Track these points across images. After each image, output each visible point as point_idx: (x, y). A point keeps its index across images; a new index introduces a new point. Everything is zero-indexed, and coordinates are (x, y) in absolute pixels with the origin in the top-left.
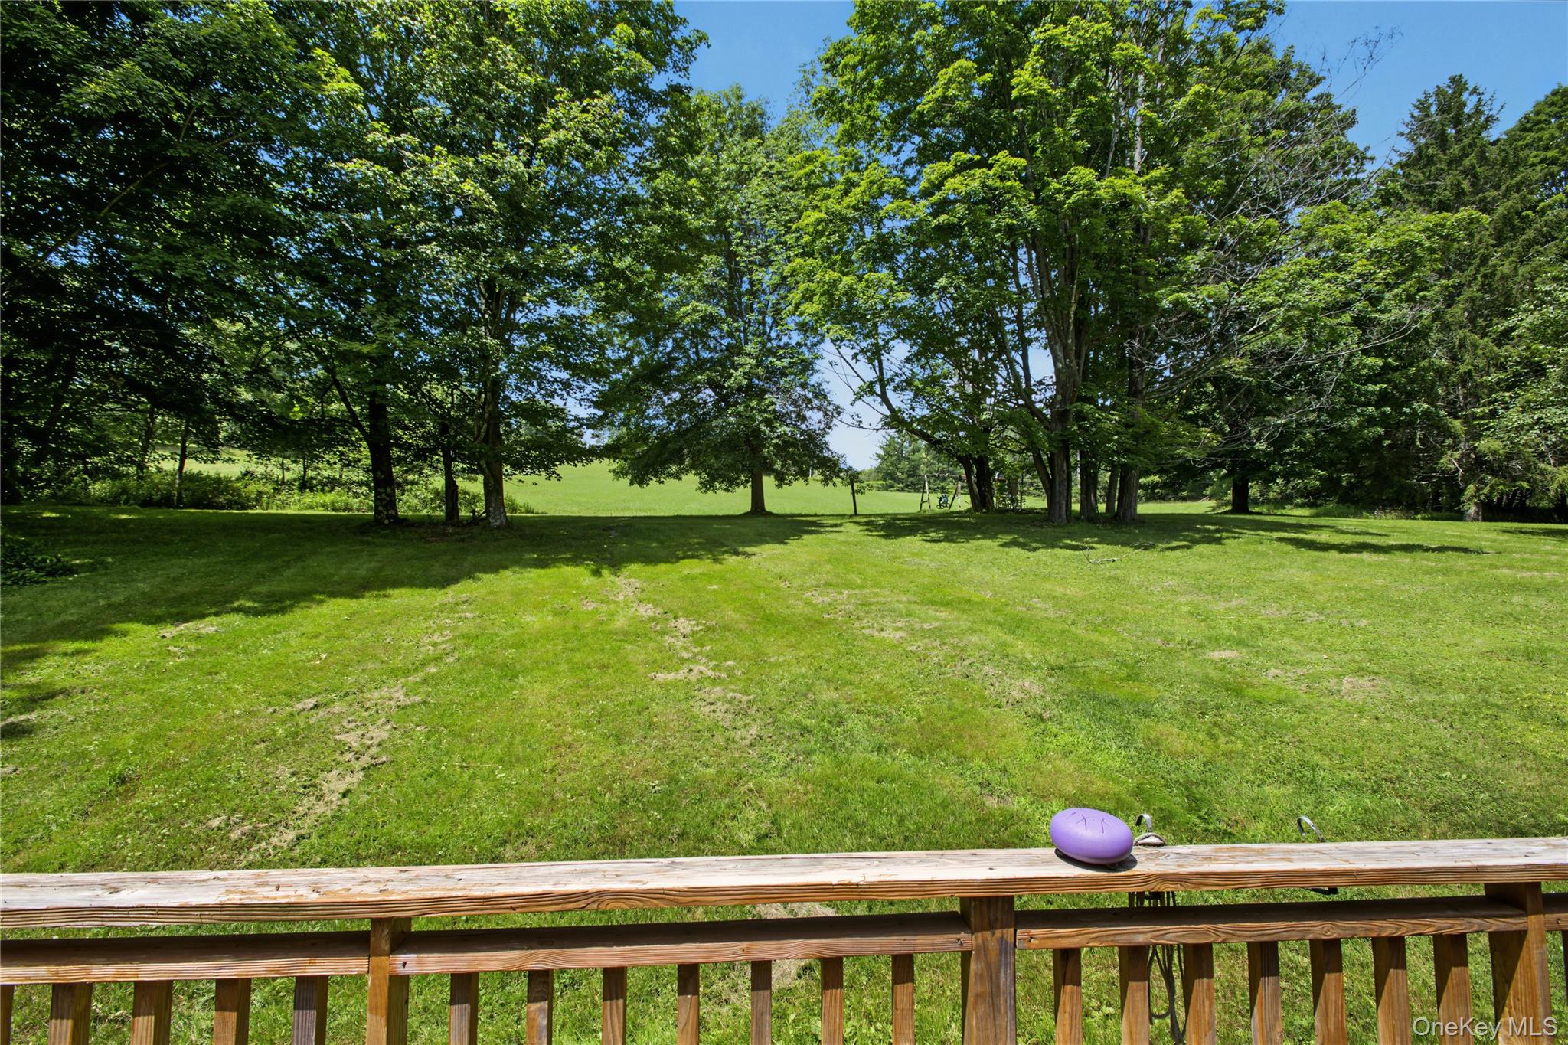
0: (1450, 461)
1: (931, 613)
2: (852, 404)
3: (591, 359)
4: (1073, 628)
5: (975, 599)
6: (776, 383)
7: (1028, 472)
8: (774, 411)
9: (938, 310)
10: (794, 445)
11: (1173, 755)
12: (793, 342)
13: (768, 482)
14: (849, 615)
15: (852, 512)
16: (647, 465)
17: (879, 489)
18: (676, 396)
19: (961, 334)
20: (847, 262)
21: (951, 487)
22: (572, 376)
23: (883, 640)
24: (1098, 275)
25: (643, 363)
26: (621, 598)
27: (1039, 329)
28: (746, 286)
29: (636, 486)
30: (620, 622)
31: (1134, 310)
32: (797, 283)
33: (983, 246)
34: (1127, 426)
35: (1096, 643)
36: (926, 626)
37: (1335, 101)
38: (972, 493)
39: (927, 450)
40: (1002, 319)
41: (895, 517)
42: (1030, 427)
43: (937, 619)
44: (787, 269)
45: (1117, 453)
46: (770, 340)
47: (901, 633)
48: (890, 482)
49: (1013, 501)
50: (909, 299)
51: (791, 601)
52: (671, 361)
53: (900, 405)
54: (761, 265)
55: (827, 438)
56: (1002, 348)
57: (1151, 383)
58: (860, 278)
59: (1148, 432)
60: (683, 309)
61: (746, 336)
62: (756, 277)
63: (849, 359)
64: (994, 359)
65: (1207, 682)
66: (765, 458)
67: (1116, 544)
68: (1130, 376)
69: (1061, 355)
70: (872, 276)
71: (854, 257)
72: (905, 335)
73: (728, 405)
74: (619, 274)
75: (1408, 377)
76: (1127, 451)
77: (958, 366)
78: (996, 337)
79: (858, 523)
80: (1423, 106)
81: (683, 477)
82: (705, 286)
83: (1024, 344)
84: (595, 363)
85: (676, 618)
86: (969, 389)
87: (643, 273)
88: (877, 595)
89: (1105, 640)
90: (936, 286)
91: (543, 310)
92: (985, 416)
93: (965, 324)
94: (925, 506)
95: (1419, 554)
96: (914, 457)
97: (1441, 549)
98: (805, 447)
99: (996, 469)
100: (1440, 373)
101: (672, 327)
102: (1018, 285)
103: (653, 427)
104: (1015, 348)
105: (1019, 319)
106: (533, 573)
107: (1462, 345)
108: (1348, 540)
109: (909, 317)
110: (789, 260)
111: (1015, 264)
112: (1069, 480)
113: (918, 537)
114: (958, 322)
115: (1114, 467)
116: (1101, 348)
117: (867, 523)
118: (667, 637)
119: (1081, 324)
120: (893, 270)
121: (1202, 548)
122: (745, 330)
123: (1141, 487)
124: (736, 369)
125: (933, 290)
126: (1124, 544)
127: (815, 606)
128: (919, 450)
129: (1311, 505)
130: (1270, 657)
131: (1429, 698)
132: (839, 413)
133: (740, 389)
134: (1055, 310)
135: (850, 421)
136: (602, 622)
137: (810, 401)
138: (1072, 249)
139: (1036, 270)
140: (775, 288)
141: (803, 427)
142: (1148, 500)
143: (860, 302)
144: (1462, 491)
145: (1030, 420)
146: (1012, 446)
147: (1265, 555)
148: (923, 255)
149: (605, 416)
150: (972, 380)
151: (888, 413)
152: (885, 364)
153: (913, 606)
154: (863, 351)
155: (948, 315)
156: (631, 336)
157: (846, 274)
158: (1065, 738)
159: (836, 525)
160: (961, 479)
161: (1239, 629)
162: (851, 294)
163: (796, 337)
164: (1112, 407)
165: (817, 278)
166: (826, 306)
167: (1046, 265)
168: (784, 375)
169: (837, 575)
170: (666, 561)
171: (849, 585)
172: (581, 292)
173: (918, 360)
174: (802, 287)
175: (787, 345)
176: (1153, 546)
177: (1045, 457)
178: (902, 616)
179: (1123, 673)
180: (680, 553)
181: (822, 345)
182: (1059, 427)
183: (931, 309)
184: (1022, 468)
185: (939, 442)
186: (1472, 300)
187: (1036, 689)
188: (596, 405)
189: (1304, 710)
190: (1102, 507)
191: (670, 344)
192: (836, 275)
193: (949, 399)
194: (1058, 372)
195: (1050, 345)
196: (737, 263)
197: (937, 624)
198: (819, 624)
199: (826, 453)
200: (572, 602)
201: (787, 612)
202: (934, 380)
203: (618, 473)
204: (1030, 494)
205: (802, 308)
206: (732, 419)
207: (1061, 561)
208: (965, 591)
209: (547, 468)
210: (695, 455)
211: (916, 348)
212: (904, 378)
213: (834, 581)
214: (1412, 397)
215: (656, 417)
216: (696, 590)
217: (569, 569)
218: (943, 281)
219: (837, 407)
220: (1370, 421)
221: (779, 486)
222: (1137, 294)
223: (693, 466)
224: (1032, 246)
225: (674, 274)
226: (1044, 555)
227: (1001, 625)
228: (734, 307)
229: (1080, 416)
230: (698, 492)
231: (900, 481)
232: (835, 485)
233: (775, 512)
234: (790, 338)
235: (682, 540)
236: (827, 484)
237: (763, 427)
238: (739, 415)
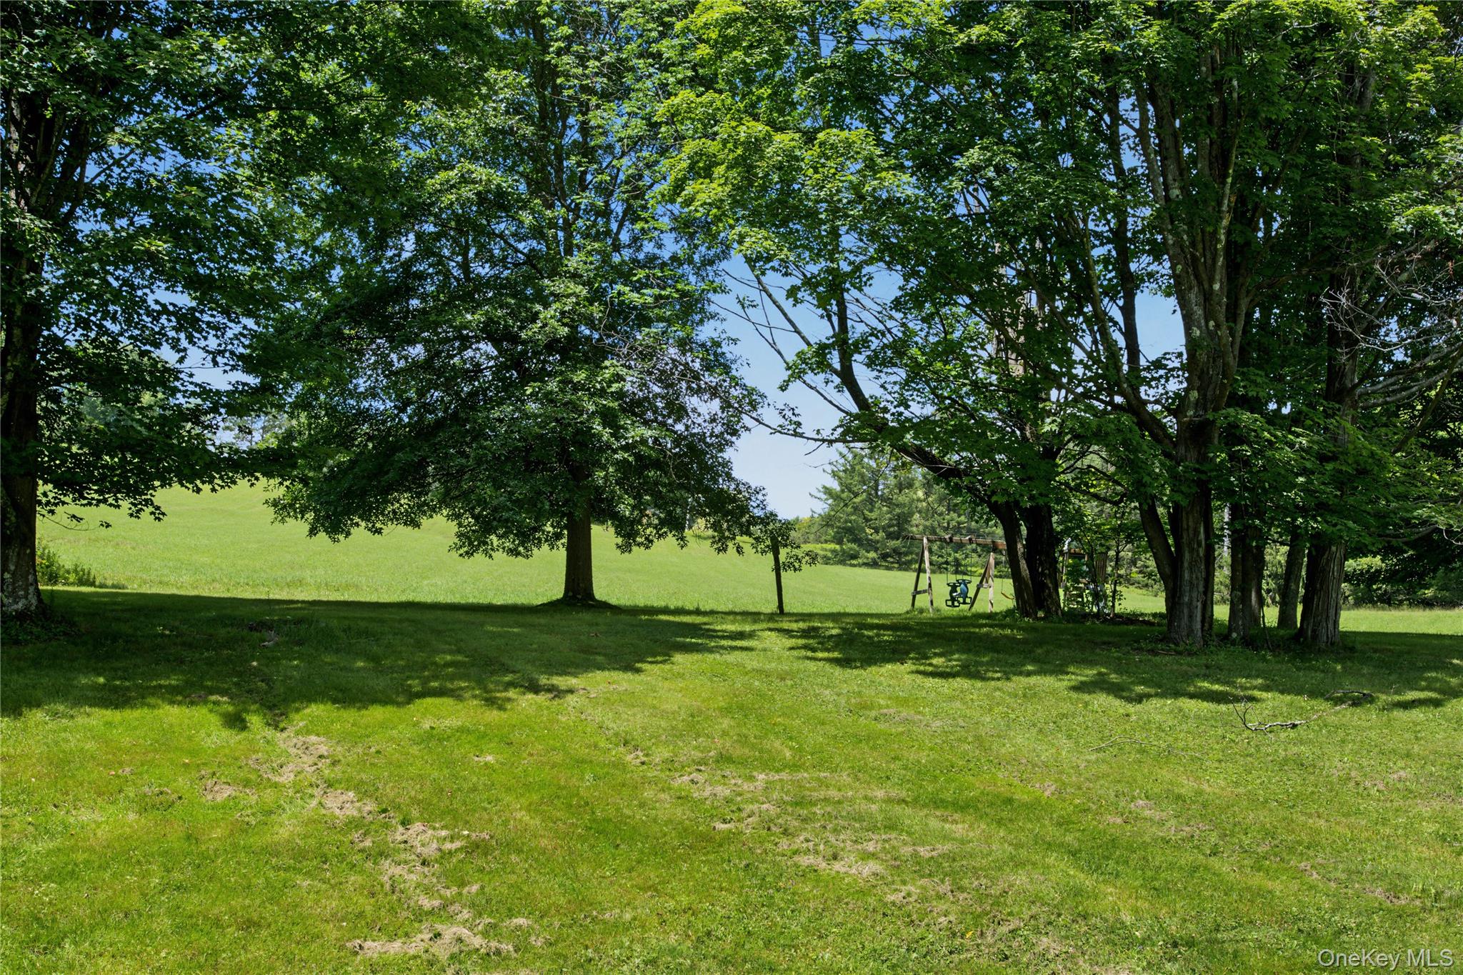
1: (934, 823)
2: (783, 388)
3: (247, 271)
4: (1214, 862)
5: (1021, 796)
6: (628, 336)
7: (1129, 539)
8: (620, 395)
9: (961, 210)
10: (657, 465)
12: (666, 255)
13: (603, 537)
14: (767, 824)
15: (772, 607)
16: (349, 494)
17: (827, 561)
18: (417, 351)
19: (1002, 260)
20: (782, 102)
21: (974, 562)
22: (200, 301)
23: (838, 877)
24: (1273, 161)
25: (346, 281)
26: (287, 777)
27: (1158, 259)
28: (573, 135)
29: (322, 536)
30: (285, 829)
31: (1342, 233)
32: (680, 138)
33: (1054, 91)
34: (1323, 458)
35: (1259, 893)
36: (924, 852)
38: (1016, 576)
39: (928, 486)
40: (1085, 234)
41: (861, 621)
42: (1135, 451)
43: (946, 837)
44: (661, 110)
45: (1303, 511)
46: (617, 247)
47: (873, 866)
48: (848, 546)
49: (1098, 596)
50: (905, 185)
51: (648, 794)
52: (408, 280)
53: (879, 392)
54: (606, 96)
55: (728, 454)
56: (1084, 291)
57: (1370, 374)
58: (809, 137)
59: (1362, 472)
60: (442, 176)
61: (569, 237)
62: (595, 118)
63: (780, 296)
64: (1067, 311)
66: (599, 490)
67: (1298, 692)
68: (1331, 359)
69: (1199, 312)
70: (833, 135)
71: (799, 92)
72: (892, 254)
73: (526, 377)
74: (309, 98)
76: (1322, 508)
77: (996, 323)
78: (1073, 270)
79: (788, 632)
81: (425, 521)
82: (488, 130)
83: (1128, 285)
84: (254, 277)
85: (405, 823)
86: (1017, 369)
87: (360, 97)
88: (822, 783)
89: (1276, 886)
90: (961, 162)
91: (149, 164)
92: (1049, 426)
93: (1014, 241)
94: (922, 601)
96: (902, 499)
98: (683, 470)
99: (1067, 531)
101: (417, 211)
102: (1119, 171)
103: (364, 415)
104: (1111, 292)
105: (1118, 237)
106: (97, 718)
109: (904, 220)
110: (665, 91)
111: (1114, 126)
112: (1210, 560)
113: (909, 666)
114: (1001, 235)
115: (1295, 538)
116: (1276, 299)
117: (806, 634)
118: (386, 864)
119: (1239, 253)
120: (875, 126)
122: (567, 226)
123: (1348, 578)
124: (546, 306)
125: (953, 171)
127: (697, 804)
128: (910, 485)
132: (753, 405)
133: (553, 345)
134: (1191, 224)
135: (775, 420)
136: (245, 828)
137: (697, 377)
138: (1223, 103)
139: (1154, 140)
140: (635, 143)
141: (680, 427)
142: (1359, 603)
143: (807, 185)
145: (1136, 438)
146: (1101, 488)
148: (934, 98)
149: (265, 389)
150: (1023, 354)
151: (854, 409)
152: (852, 309)
153: (898, 810)
154: (810, 283)
155: (979, 219)
156: (328, 225)
157: (781, 129)
159: (741, 635)
160: (995, 549)
162: (789, 166)
163: (671, 246)
164: (1296, 419)
165: (723, 130)
166: (737, 188)
167: (1175, 135)
168: (644, 321)
169: (743, 740)
170: (385, 701)
171: (768, 762)
172: (231, 132)
173: (920, 306)
174: (690, 147)
175: (652, 259)
176: (1369, 699)
177: (1161, 510)
178: (874, 829)
180: (415, 684)
181: (724, 265)
182: (1193, 454)
183: (948, 207)
184: (1116, 531)
185: (954, 472)
188: (248, 364)
190: (1271, 615)
191: (409, 245)
192: (760, 128)
193: (977, 387)
194: (1192, 344)
195: (1178, 289)
196: (558, 90)
197: (947, 847)
198: (709, 841)
199: (722, 484)
200: (182, 782)
201: (640, 815)
202: (949, 349)
203: (283, 509)
204: (1129, 582)
205: (688, 190)
206: (532, 407)
207: (1191, 724)
208: (1003, 779)
209: (133, 491)
210: (451, 478)
211: (914, 283)
212: (888, 339)
213: (738, 752)
215: (372, 393)
216: (451, 764)
217: (174, 711)
218: (974, 155)
219: (751, 391)
221: (625, 548)
222: (1347, 202)
223: (446, 500)
224: (1145, 97)
225: (429, 102)
226: (1158, 709)
227: (1074, 854)
228: (546, 178)
229: (1234, 435)
230: (455, 554)
231: (871, 545)
232: (739, 550)
233: (613, 601)
234: (660, 246)
235: (420, 656)
236: (723, 549)
237: (597, 427)
238: (549, 398)
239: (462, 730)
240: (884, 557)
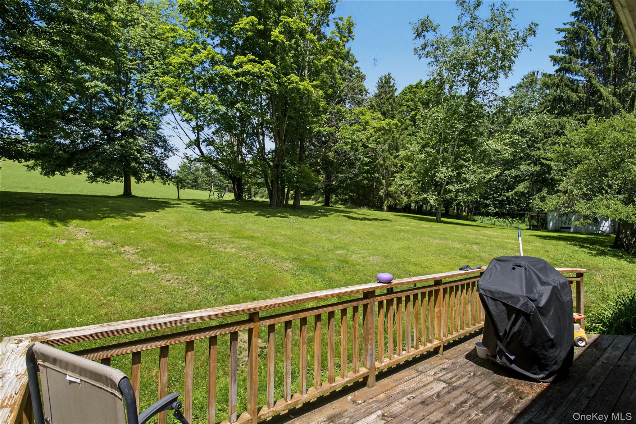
0: (381, 193)
1: (241, 242)
4: (294, 245)
5: (255, 236)
11: (337, 281)
13: (133, 180)
14: (208, 243)
23: (228, 252)
26: (79, 238)
30: (88, 249)
35: (303, 250)
36: (242, 246)
37: (361, 70)
38: (235, 192)
43: (245, 244)
47: (234, 249)
49: (251, 197)
51: (178, 238)
65: (338, 260)
67: (296, 216)
69: (278, 142)
75: (374, 165)
79: (189, 203)
80: (381, 79)
85: (122, 246)
88: (215, 235)
89: (305, 249)
94: (211, 197)
95: (379, 221)
96: (196, 173)
97: (383, 220)
99: (245, 184)
100: (381, 165)
107: (387, 157)
108: (361, 216)
117: (193, 204)
118: (123, 255)
121: (323, 218)
123: (300, 195)
124: (121, 122)
126: (299, 216)
127: (190, 240)
129: (344, 204)
130: (353, 252)
131: (390, 261)
132: (173, 151)
137: (158, 143)
141: (153, 154)
142: (303, 200)
144: (384, 202)
147: (340, 221)
153: (233, 239)
158: (305, 280)
159: (177, 204)
161: (341, 244)
169: (192, 226)
171: (200, 231)
176: (308, 217)
177: (269, 181)
178: (230, 243)
179: (314, 259)
180: (101, 215)
182: (276, 170)
185: (222, 170)
186: (389, 144)
187: (291, 266)
189: (363, 266)
194: (276, 148)
198: (196, 247)
199: (165, 169)
200: (48, 240)
201: (178, 243)
207: (280, 222)
208: (249, 233)
213: (192, 229)
214: (375, 171)
216: (124, 233)
219: (173, 147)
220: (365, 178)
221: (139, 183)
226: (273, 219)
227: (269, 245)
229: (283, 167)
230: (87, 183)
231: (189, 184)
232: (169, 184)
233: (137, 196)
234: (147, 109)
235: (96, 208)
236: (165, 184)
237: (136, 153)
238: (122, 146)
239: (120, 225)
240: (192, 186)
